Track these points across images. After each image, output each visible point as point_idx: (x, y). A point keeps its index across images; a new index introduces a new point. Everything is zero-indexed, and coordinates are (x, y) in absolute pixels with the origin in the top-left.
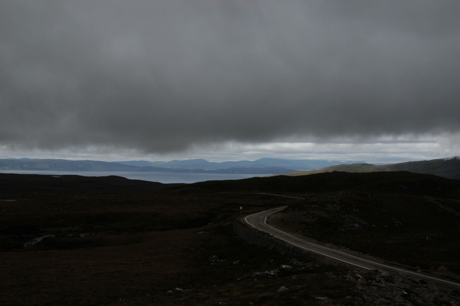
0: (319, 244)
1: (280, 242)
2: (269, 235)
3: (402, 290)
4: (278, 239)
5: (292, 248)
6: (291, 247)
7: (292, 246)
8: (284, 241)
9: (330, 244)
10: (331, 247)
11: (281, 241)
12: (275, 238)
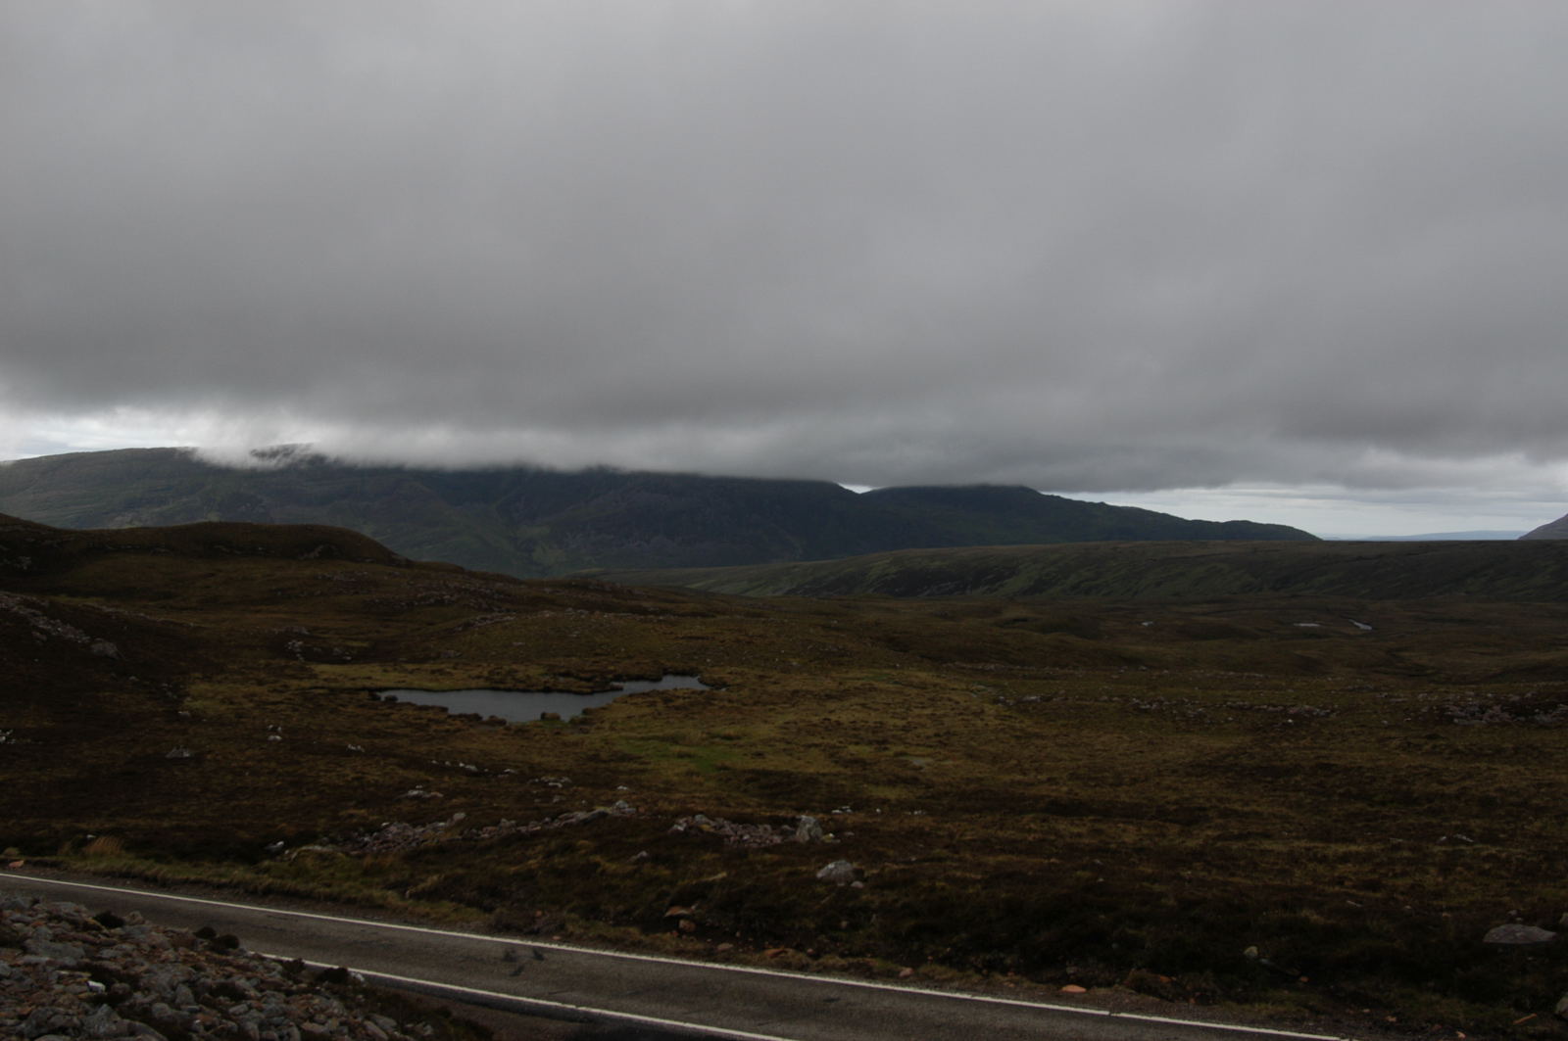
3: (78, 973)
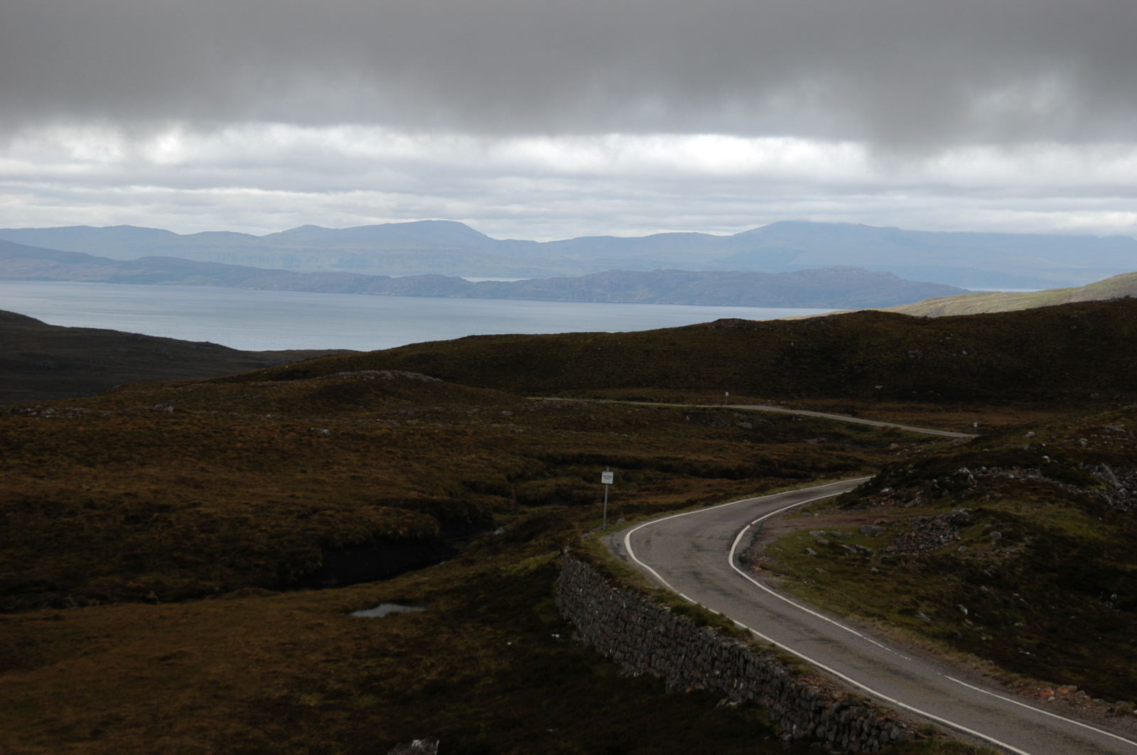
0: (1005, 685)
1: (780, 671)
2: (727, 629)
4: (773, 649)
5: (835, 705)
6: (835, 700)
7: (836, 696)
8: (802, 662)
9: (1065, 690)
10: (1069, 708)
11: (786, 660)
12: (757, 648)
